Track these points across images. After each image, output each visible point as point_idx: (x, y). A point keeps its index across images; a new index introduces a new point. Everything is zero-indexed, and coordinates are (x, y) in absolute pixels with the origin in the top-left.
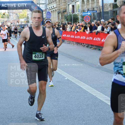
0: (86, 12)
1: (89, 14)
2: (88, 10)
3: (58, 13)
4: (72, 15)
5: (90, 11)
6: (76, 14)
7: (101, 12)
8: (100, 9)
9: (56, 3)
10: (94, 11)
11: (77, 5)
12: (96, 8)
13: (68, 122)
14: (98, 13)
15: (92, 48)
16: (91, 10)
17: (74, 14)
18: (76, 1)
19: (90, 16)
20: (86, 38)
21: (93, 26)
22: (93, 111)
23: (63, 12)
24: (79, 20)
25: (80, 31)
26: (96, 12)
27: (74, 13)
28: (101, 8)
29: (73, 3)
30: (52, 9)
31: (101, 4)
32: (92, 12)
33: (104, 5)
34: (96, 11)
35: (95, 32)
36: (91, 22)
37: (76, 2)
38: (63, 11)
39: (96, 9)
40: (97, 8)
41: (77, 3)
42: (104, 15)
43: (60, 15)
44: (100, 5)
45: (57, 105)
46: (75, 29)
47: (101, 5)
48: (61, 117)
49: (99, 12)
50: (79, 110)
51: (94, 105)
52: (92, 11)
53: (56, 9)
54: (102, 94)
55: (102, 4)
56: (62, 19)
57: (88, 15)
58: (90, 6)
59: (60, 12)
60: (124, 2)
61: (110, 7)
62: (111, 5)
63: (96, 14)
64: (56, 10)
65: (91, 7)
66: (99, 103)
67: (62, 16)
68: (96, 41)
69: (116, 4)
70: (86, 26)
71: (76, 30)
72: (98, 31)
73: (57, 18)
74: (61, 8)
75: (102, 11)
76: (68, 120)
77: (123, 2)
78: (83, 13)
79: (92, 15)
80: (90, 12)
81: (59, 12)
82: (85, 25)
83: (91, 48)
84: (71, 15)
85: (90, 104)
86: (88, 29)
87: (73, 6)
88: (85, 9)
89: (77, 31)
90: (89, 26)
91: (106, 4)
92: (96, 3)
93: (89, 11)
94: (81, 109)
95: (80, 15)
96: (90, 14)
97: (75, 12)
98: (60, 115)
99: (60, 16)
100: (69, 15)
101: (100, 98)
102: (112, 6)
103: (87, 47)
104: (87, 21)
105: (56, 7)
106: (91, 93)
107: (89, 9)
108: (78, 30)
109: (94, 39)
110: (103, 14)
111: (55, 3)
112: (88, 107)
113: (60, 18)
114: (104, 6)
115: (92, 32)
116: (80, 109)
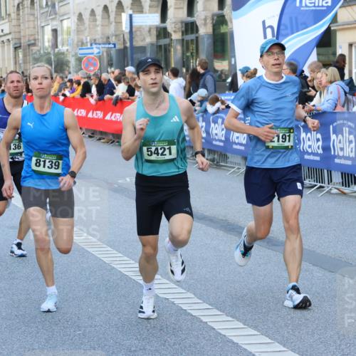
0: (89, 46)
1: (96, 51)
2: (94, 42)
3: (15, 48)
4: (52, 52)
5: (100, 44)
6: (62, 51)
7: (125, 48)
8: (124, 40)
9: (9, 21)
10: (109, 44)
11: (65, 28)
12: (114, 37)
13: (38, 333)
14: (119, 51)
15: (104, 139)
16: (100, 41)
17: (56, 50)
18: (61, 19)
19: (100, 58)
20: (87, 113)
21: (106, 83)
22: (103, 304)
23: (29, 45)
24: (69, 67)
25: (72, 95)
26: (115, 47)
27: (57, 47)
28: (127, 37)
29: (55, 24)
30: (5, 35)
31: (126, 28)
32: (103, 46)
33: (134, 30)
34: (115, 45)
35: (111, 99)
36: (101, 73)
37: (62, 21)
38: (29, 43)
39: (113, 40)
40: (116, 36)
41: (65, 22)
42: (135, 56)
43: (20, 53)
44: (124, 29)
45: (9, 289)
46: (60, 90)
47: (128, 30)
48: (18, 321)
49: (122, 47)
50: (67, 300)
51: (107, 288)
52: (104, 44)
53: (9, 37)
54: (126, 258)
55: (129, 26)
56: (25, 62)
57: (93, 53)
58: (99, 32)
59: (20, 47)
60: (184, 25)
61: (150, 35)
62: (152, 30)
63: (113, 52)
64: (8, 40)
65: (103, 34)
66: (119, 281)
67: (25, 56)
68: (111, 121)
69: (165, 29)
70: (89, 81)
71: (60, 94)
72: (117, 97)
73: (12, 62)
74: (22, 34)
75: (128, 45)
76: (37, 327)
77: (182, 22)
78: (80, 49)
79: (103, 54)
80: (98, 46)
81: (18, 45)
82: (86, 80)
83: (100, 139)
84: (49, 53)
85: (96, 284)
86: (94, 89)
87: (55, 31)
88: (86, 39)
89: (64, 95)
90: (97, 82)
91: (140, 28)
92: (114, 24)
93: (96, 44)
94: (71, 299)
95: (73, 53)
96: (99, 53)
97: (60, 47)
98: (16, 315)
99: (21, 56)
100: (45, 53)
101: (122, 270)
102: (154, 33)
103: (90, 137)
104: (90, 71)
105: (10, 33)
106: (99, 256)
107: (95, 40)
108: (67, 93)
109: (108, 118)
110: (132, 54)
111: (7, 20)
112: (90, 293)
113: (21, 62)
114: (134, 33)
115: (103, 99)
116: (70, 297)
